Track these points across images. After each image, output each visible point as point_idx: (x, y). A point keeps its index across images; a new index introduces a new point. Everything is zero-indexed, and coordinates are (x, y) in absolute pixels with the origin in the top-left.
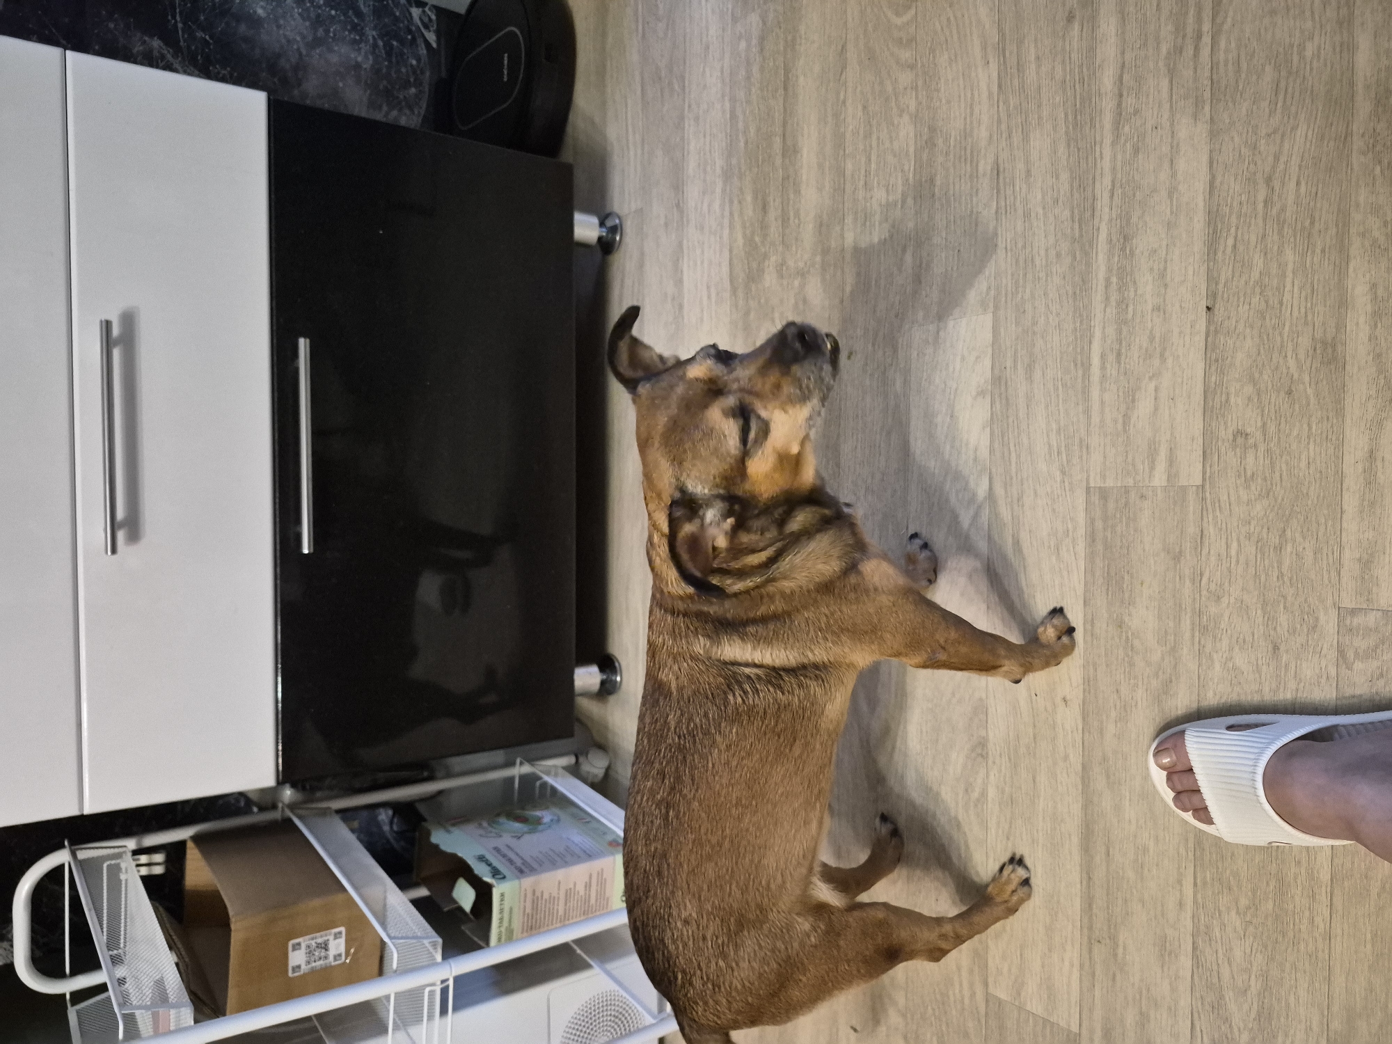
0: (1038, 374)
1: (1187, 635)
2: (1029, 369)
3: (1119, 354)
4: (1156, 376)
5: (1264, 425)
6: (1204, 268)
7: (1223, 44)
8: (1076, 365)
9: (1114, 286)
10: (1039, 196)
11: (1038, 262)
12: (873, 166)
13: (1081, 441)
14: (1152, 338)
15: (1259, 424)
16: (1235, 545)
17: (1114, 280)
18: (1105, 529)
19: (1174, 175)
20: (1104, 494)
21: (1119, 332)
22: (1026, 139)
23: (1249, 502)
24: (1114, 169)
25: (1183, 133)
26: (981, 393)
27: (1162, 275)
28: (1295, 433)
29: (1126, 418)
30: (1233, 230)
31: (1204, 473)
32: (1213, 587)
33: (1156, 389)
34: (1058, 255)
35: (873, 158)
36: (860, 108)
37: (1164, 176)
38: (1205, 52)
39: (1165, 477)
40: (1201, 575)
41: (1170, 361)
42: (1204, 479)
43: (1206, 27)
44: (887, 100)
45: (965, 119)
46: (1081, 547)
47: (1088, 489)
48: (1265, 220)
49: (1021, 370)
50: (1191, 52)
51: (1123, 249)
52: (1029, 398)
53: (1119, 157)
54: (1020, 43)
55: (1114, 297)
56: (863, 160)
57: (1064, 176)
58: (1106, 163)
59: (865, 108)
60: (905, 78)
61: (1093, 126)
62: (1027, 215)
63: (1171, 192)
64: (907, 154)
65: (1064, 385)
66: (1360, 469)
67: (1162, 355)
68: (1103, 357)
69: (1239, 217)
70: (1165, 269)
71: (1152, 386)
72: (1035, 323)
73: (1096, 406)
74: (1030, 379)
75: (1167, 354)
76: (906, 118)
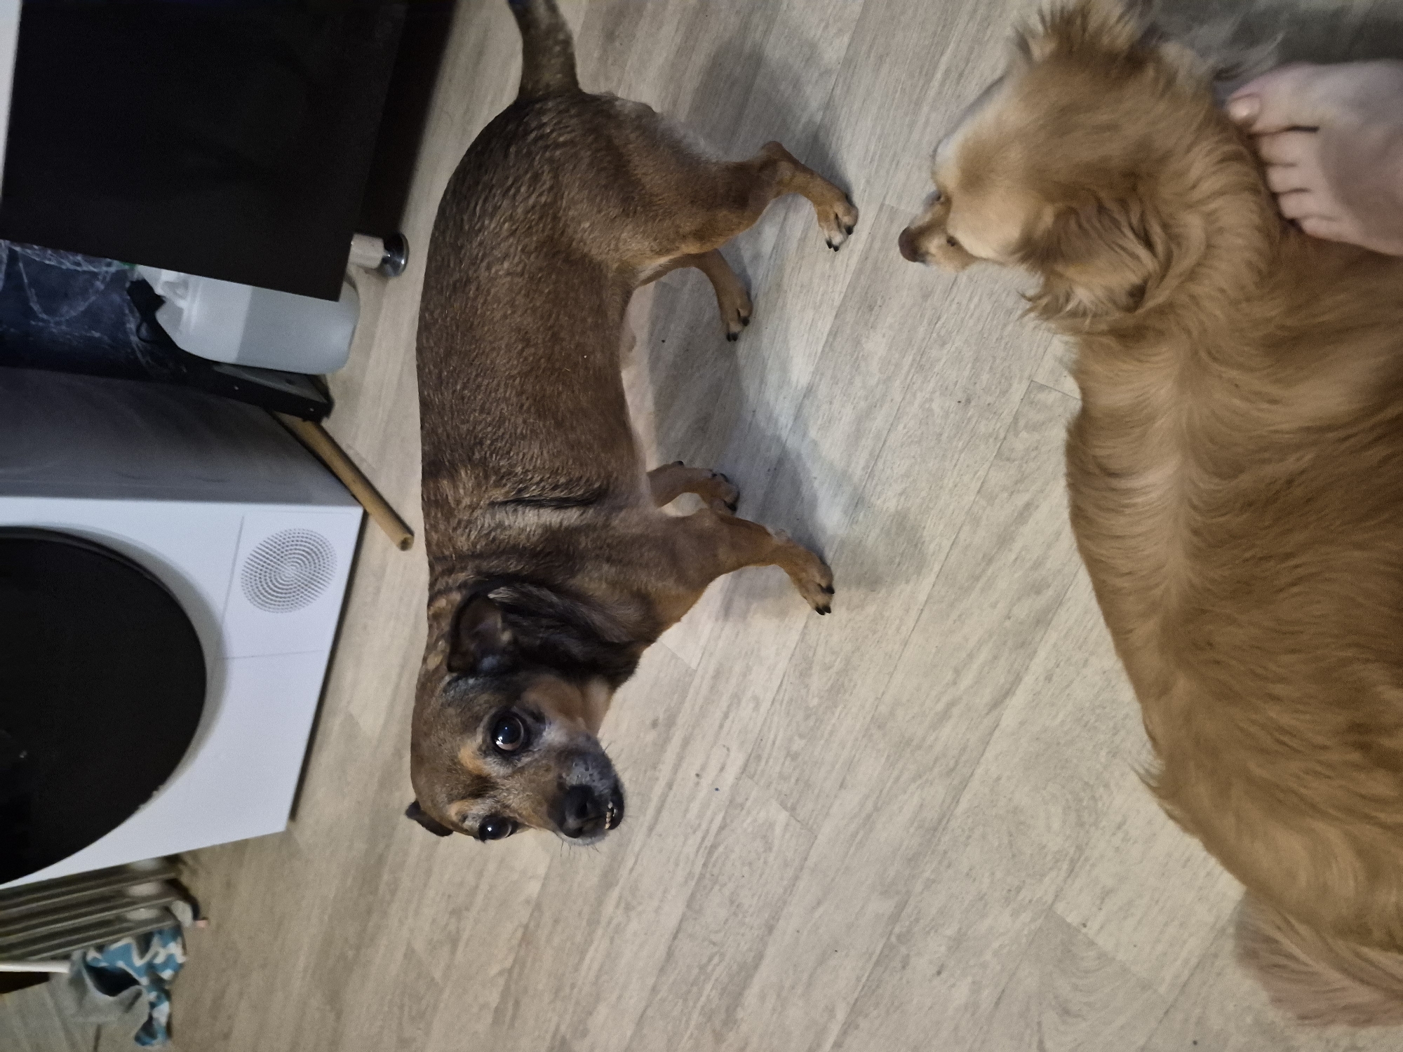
1: (906, 368)
8: (921, 72)
20: (893, 214)
21: (971, 50)
32: (942, 333)
40: (939, 318)
47: (882, 205)
49: (872, 59)
52: (868, 93)
55: (981, 12)
65: (903, 90)
68: (947, 72)
72: (903, 12)
74: (876, 72)
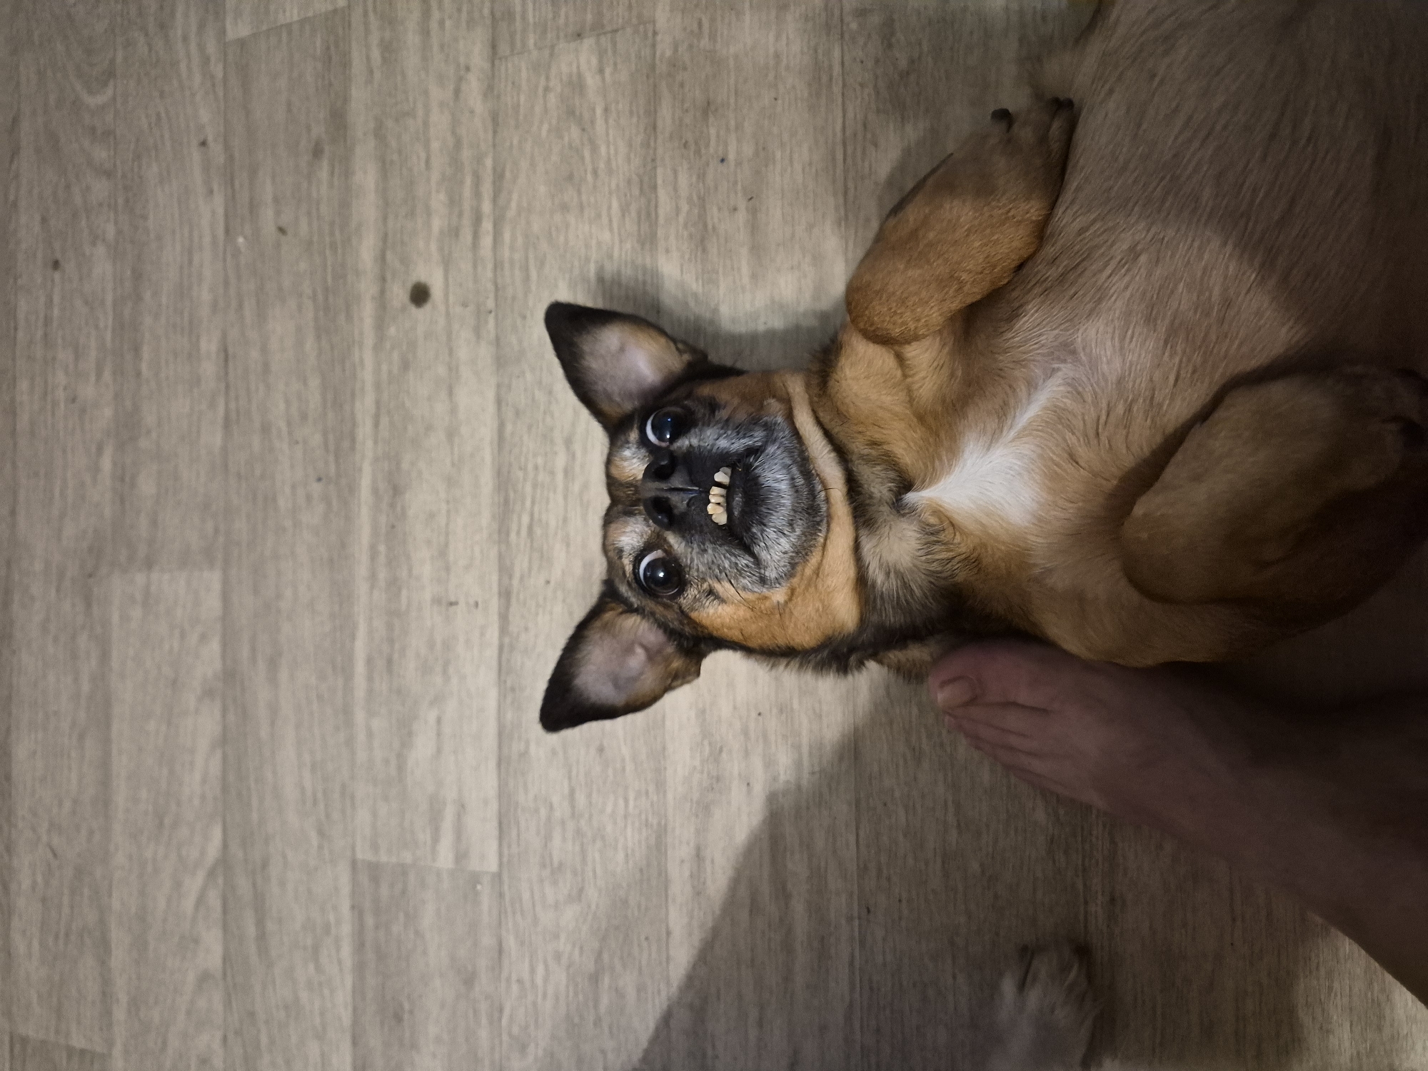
0: (284, 675)
2: (273, 664)
3: (390, 662)
4: (438, 700)
5: (572, 793)
6: (493, 553)
7: (507, 236)
8: (334, 669)
9: (382, 559)
10: (282, 406)
11: (282, 502)
12: (56, 312)
13: (344, 787)
14: (431, 645)
15: (566, 791)
16: (540, 970)
17: (382, 548)
18: (377, 927)
19: (453, 411)
20: (375, 871)
21: (390, 627)
22: (261, 317)
23: (556, 906)
24: (378, 386)
25: (463, 353)
26: (208, 693)
27: (443, 553)
28: (609, 809)
29: (401, 758)
30: (528, 503)
31: (501, 855)
32: (515, 1030)
33: (439, 721)
34: (309, 498)
35: (56, 299)
36: (38, 217)
37: (441, 407)
38: (487, 241)
39: (451, 856)
40: (501, 1010)
41: (455, 681)
42: (501, 865)
43: (487, 207)
44: (75, 215)
45: (181, 267)
46: (346, 951)
47: (354, 863)
48: (565, 497)
49: (262, 665)
50: (469, 238)
51: (392, 505)
52: (274, 710)
53: (384, 367)
54: (253, 172)
55: (382, 575)
56: (42, 299)
57: (314, 382)
58: (367, 375)
59: (44, 220)
60: (100, 188)
61: (349, 317)
62: (266, 429)
63: (451, 434)
64: (103, 302)
65: (320, 697)
66: (687, 874)
67: (445, 672)
68: (369, 661)
69: (535, 486)
70: (447, 545)
71: (432, 716)
72: (279, 596)
73: (361, 736)
74: (273, 680)
75: (451, 670)
76: (101, 250)
